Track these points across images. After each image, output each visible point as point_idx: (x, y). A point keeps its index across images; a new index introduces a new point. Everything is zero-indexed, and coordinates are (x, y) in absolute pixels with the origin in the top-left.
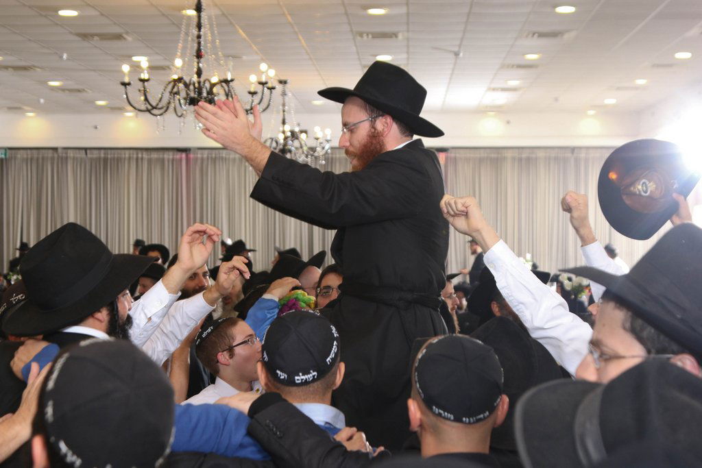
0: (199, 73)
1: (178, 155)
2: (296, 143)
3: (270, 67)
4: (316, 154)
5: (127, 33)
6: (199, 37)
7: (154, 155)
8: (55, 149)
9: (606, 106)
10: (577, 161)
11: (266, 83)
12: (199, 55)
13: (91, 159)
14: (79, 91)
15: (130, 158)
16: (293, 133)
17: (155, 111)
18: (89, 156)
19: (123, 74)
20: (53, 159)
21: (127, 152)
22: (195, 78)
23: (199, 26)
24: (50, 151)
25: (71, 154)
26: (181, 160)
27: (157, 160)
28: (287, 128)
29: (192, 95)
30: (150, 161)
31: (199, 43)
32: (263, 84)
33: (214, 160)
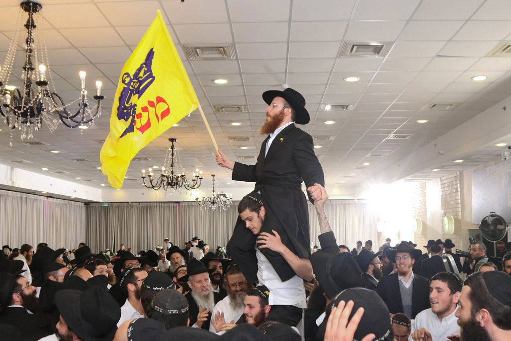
0: (172, 173)
1: (175, 205)
2: (219, 200)
3: (200, 170)
4: (226, 204)
5: (149, 157)
6: (172, 159)
7: (166, 205)
8: (128, 202)
9: (342, 184)
10: (332, 205)
11: (198, 176)
12: (172, 166)
13: (142, 207)
14: (135, 180)
15: (157, 206)
16: (218, 195)
17: (155, 188)
18: (141, 205)
19: (143, 174)
20: (127, 206)
21: (155, 203)
22: (171, 175)
23: (173, 155)
24: (126, 203)
25: (134, 204)
26: (176, 206)
27: (168, 206)
28: (215, 193)
29: (170, 181)
30: (164, 207)
31: (173, 161)
32: (197, 177)
33: (189, 206)
